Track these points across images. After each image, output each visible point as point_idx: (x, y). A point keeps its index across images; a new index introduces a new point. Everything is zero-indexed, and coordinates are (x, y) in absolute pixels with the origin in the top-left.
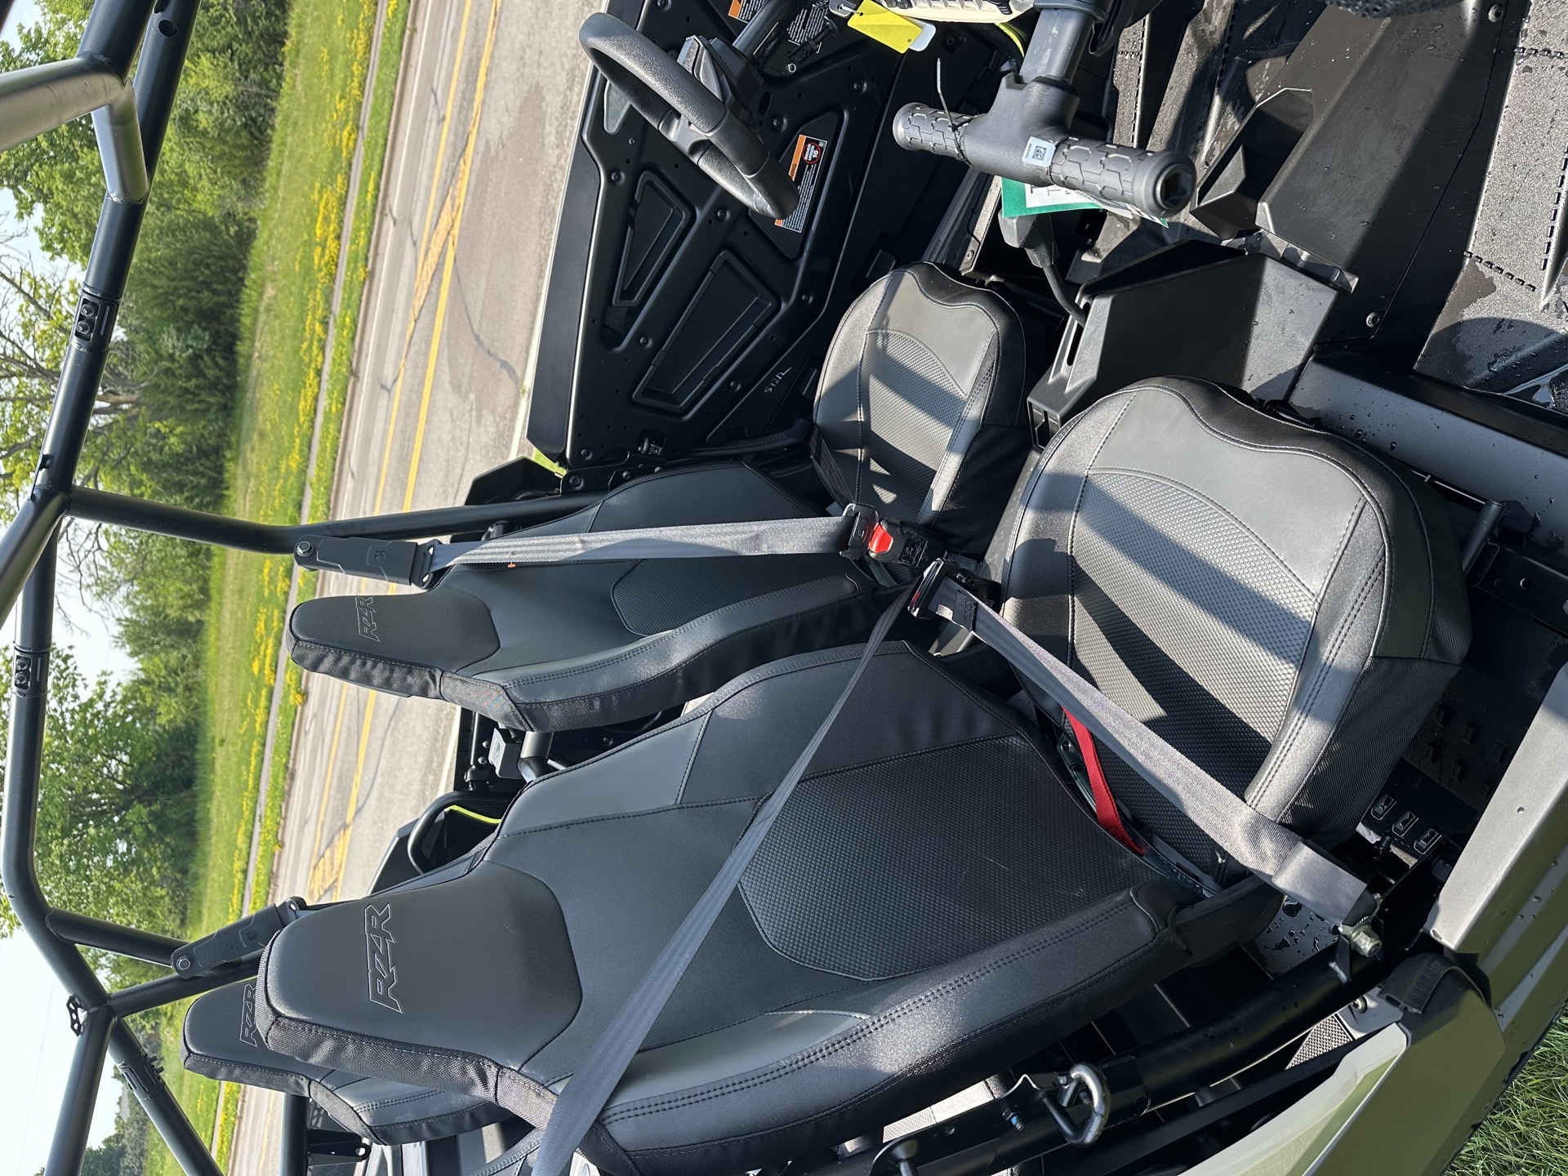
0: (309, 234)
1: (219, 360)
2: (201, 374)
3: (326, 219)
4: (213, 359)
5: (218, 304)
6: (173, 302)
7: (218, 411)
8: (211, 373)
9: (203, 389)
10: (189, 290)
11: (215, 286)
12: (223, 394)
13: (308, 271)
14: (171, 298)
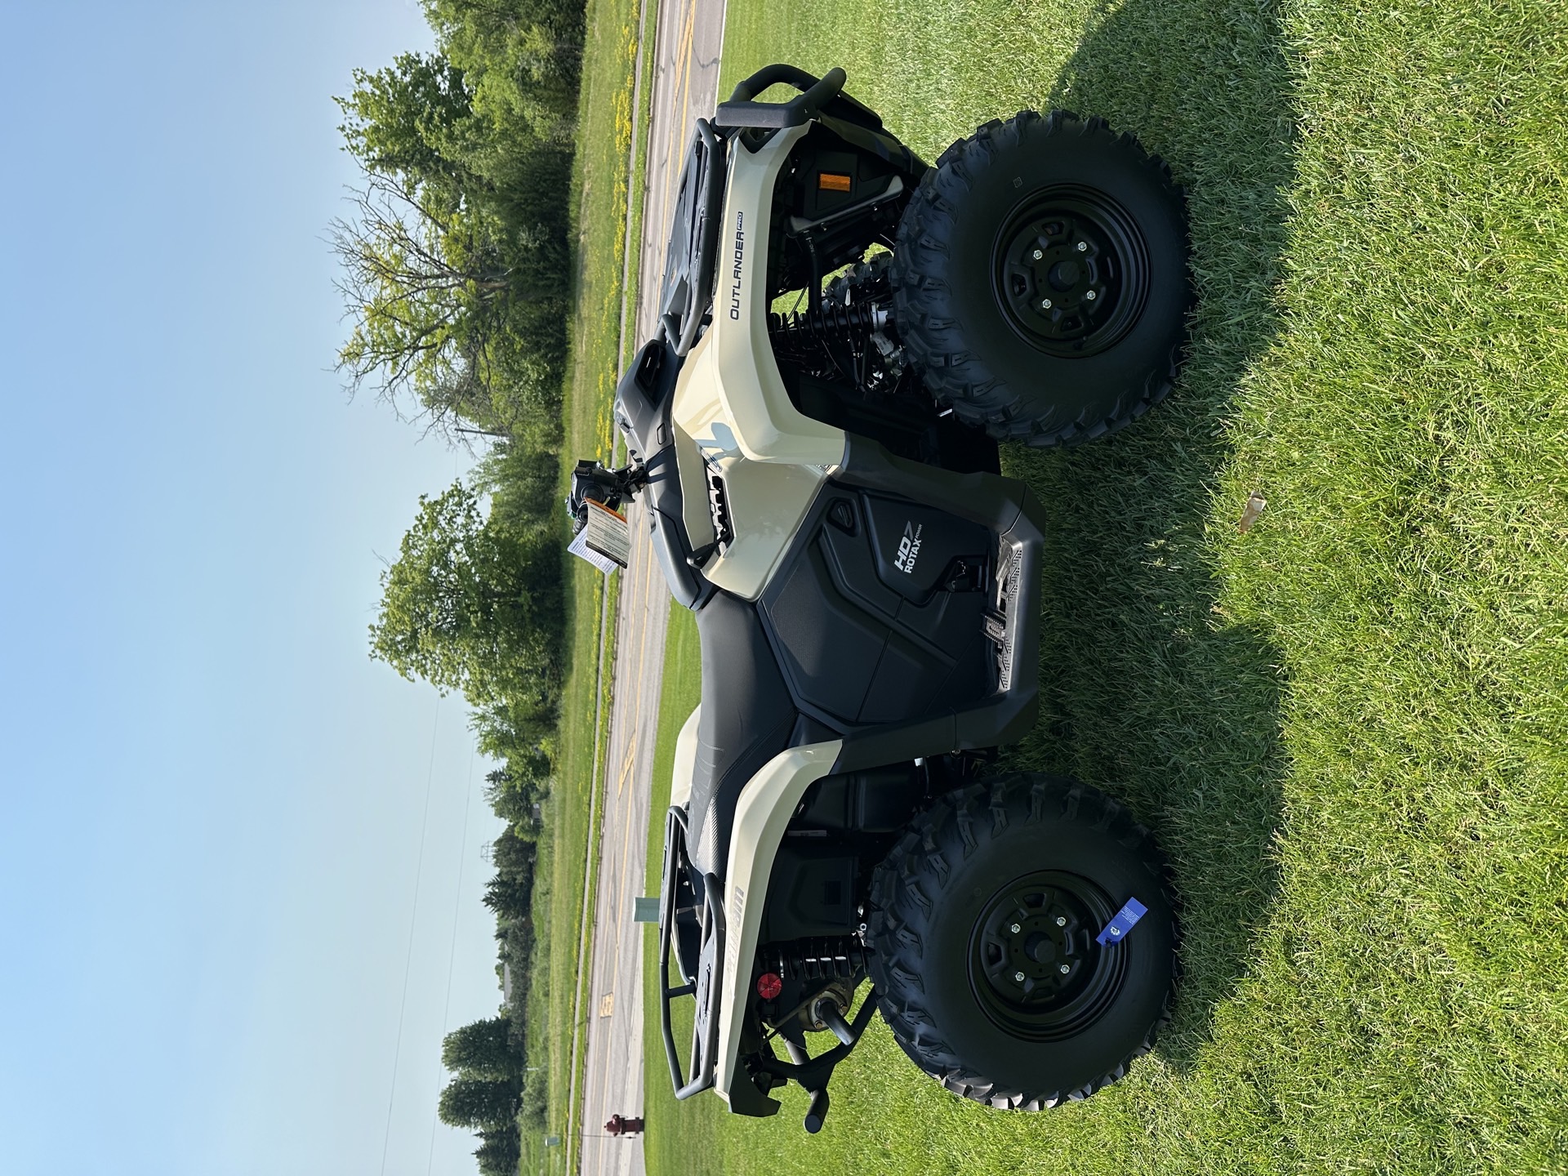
0: (611, 132)
1: (558, 248)
3: (622, 113)
5: (554, 207)
6: (524, 209)
7: (560, 286)
9: (548, 269)
11: (550, 194)
14: (524, 206)
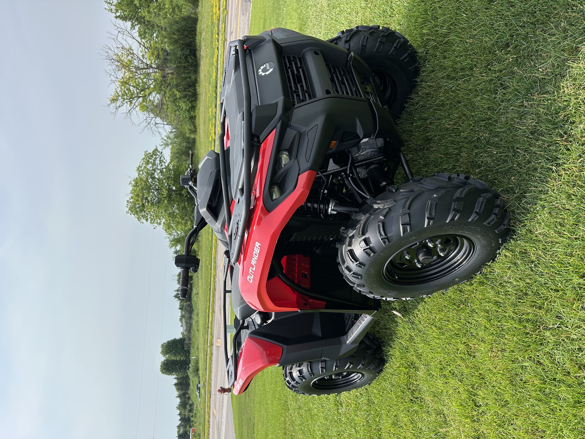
0: (212, 13)
1: (193, 57)
2: (188, 62)
3: (216, 6)
4: (191, 58)
5: (190, 41)
6: (179, 42)
7: (193, 72)
8: (190, 61)
10: (183, 38)
11: (189, 36)
12: (194, 67)
13: (212, 23)
14: (179, 41)
